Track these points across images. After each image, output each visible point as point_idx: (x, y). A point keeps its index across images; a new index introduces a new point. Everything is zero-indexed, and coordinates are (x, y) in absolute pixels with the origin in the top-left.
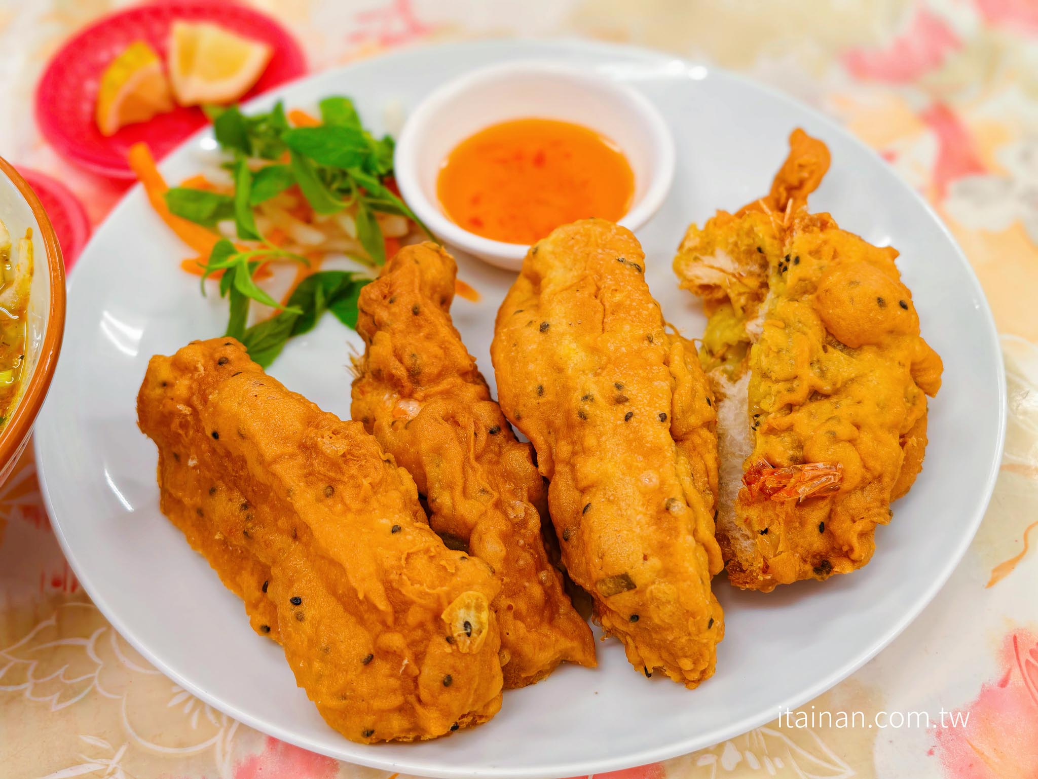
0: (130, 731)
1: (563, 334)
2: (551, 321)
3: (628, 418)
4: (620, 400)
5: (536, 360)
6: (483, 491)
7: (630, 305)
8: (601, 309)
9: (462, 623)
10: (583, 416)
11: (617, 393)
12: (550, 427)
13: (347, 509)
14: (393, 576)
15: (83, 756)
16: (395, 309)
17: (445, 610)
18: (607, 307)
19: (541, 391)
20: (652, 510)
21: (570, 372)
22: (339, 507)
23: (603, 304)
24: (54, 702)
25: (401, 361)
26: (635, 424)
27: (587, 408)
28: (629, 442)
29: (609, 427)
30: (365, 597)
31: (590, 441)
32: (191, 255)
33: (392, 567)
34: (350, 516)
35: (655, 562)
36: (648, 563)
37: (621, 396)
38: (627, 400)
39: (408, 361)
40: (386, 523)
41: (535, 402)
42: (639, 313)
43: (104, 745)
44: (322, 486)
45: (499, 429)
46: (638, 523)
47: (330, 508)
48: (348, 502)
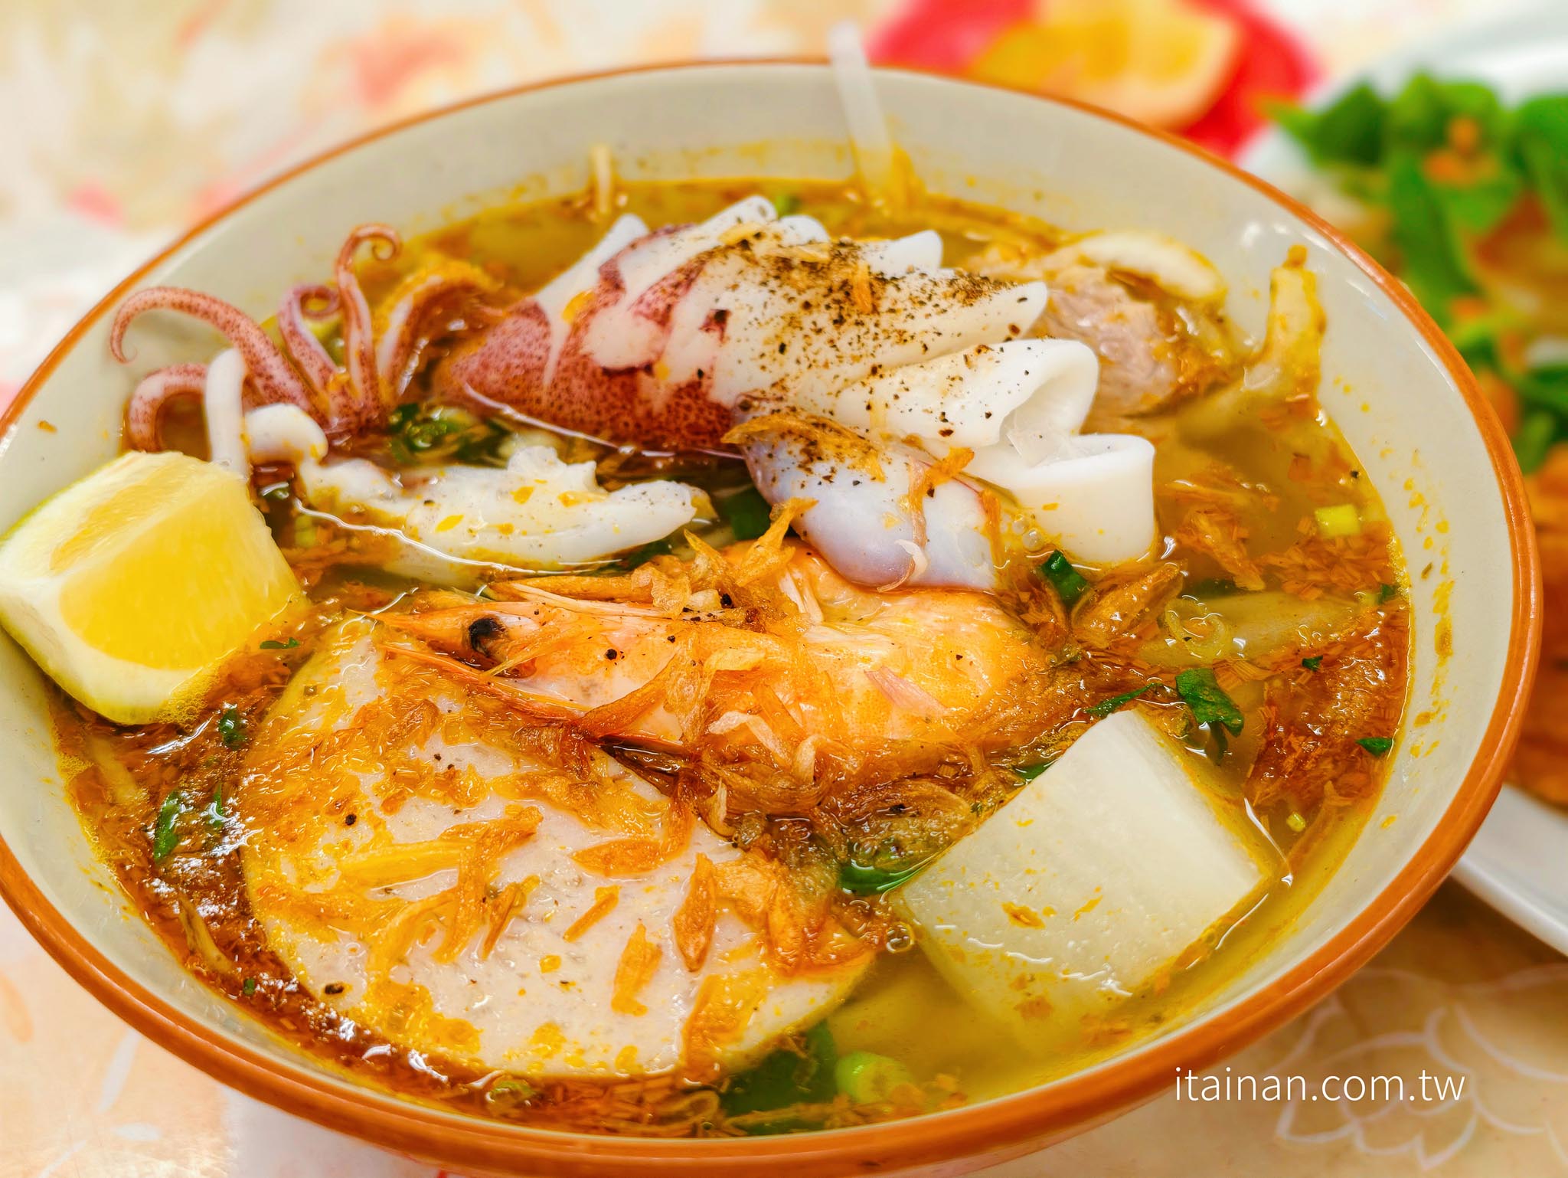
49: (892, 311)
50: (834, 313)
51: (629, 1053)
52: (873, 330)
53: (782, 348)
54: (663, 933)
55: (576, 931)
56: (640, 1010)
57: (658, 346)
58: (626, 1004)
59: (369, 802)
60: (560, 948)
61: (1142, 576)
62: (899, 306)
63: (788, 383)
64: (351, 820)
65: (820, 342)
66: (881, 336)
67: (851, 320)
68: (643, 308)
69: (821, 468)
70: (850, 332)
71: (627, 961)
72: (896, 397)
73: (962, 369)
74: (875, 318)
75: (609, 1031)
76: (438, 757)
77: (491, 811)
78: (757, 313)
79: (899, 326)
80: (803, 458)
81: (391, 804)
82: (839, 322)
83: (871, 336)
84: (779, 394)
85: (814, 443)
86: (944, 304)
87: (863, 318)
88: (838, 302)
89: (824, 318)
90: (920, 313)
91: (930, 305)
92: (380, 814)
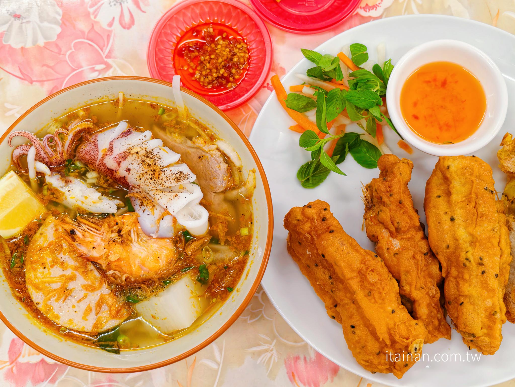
0: (277, 334)
1: (459, 225)
2: (456, 218)
3: (483, 273)
4: (481, 264)
5: (448, 233)
6: (423, 288)
7: (488, 214)
8: (476, 215)
9: (414, 348)
10: (464, 265)
11: (480, 261)
12: (449, 260)
13: (376, 302)
14: (392, 332)
15: (261, 342)
16: (392, 199)
17: (409, 346)
18: (479, 214)
19: (448, 247)
20: (487, 314)
21: (461, 242)
22: (373, 300)
23: (477, 213)
24: (248, 319)
25: (393, 225)
26: (485, 277)
27: (467, 263)
28: (482, 284)
29: (475, 273)
30: (383, 340)
31: (466, 276)
32: (294, 123)
33: (392, 328)
34: (377, 305)
35: (485, 331)
36: (482, 330)
37: (482, 263)
38: (483, 265)
39: (396, 224)
40: (390, 309)
41: (445, 251)
42: (491, 219)
43: (268, 339)
44: (367, 291)
45: (428, 253)
46: (481, 317)
47: (369, 300)
48: (377, 300)
49: (162, 180)
50: (151, 176)
51: (84, 328)
52: (158, 182)
53: (140, 179)
54: (93, 305)
55: (79, 302)
56: (87, 320)
57: (118, 168)
58: (85, 318)
59: (48, 265)
60: (76, 304)
61: (202, 238)
62: (163, 179)
63: (141, 186)
64: (45, 268)
65: (147, 181)
66: (159, 184)
67: (154, 179)
68: (115, 159)
69: (143, 208)
70: (153, 181)
71: (86, 310)
72: (159, 199)
73: (172, 198)
74: (158, 180)
75: (81, 322)
76: (61, 258)
77: (69, 272)
78: (136, 171)
79: (163, 183)
80: (140, 204)
81: (52, 266)
82: (151, 179)
83: (157, 183)
84: (139, 188)
85: (142, 202)
86: (172, 182)
87: (156, 179)
88: (152, 174)
89: (149, 177)
90: (167, 182)
91: (170, 180)
92: (50, 267)
